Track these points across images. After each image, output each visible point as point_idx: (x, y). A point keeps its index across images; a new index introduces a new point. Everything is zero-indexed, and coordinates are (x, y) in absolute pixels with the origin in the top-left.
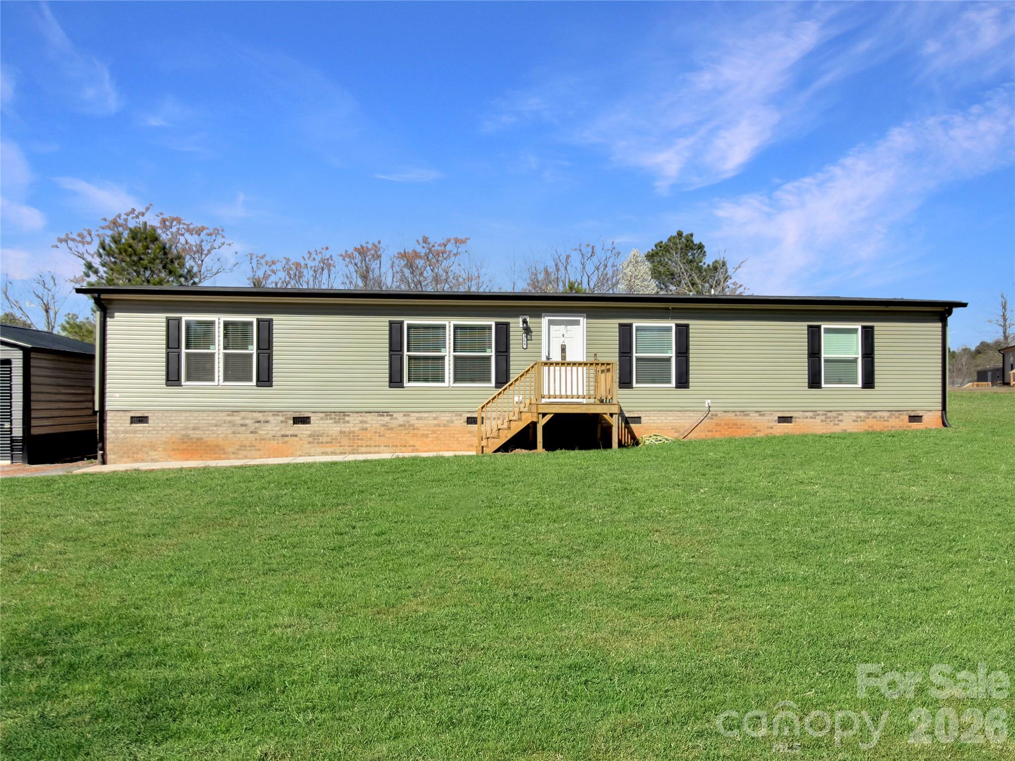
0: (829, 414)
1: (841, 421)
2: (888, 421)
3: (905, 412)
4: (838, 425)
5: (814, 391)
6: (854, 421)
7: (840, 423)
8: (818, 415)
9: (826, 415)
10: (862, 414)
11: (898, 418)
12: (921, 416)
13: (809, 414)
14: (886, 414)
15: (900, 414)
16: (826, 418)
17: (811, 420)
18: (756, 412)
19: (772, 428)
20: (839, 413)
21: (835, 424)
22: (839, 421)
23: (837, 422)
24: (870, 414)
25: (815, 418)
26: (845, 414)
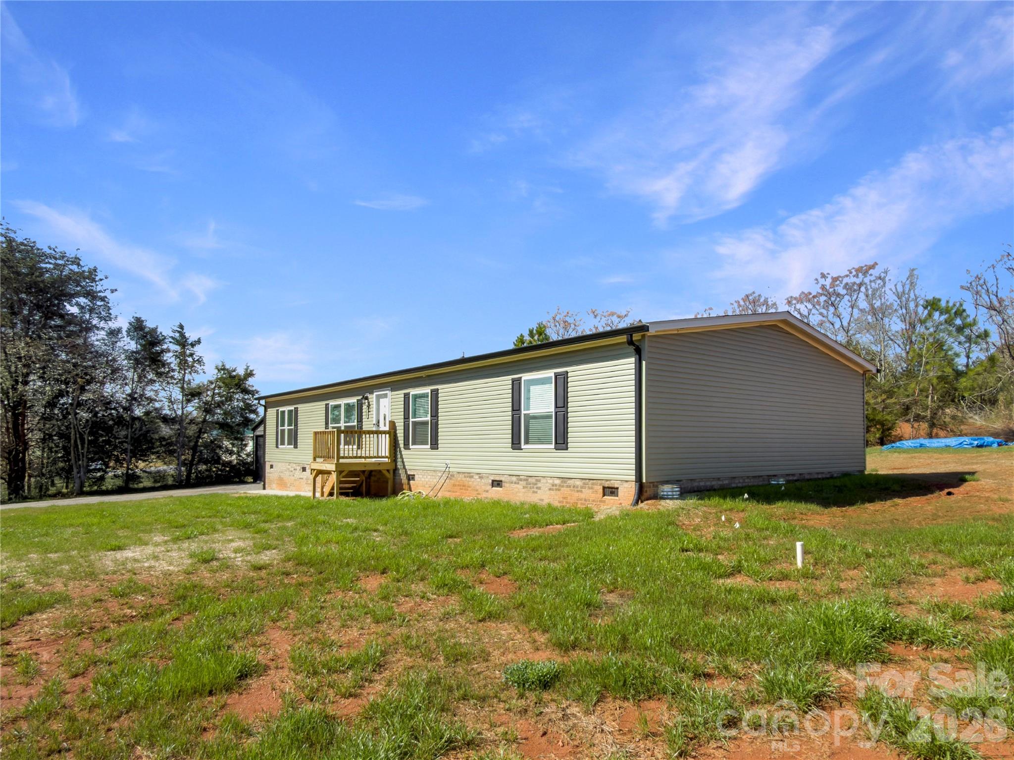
0: (530, 480)
1: (539, 488)
2: (581, 491)
3: (599, 482)
4: (536, 492)
5: (517, 453)
6: (550, 489)
7: (539, 491)
8: (521, 480)
9: (527, 480)
10: (557, 482)
11: (592, 488)
12: (617, 488)
13: (514, 479)
14: (578, 483)
15: (593, 484)
16: (527, 484)
17: (516, 485)
18: (478, 474)
19: (487, 491)
20: (538, 479)
21: (534, 492)
22: (537, 488)
23: (535, 490)
24: (565, 482)
25: (518, 483)
26: (543, 481)
